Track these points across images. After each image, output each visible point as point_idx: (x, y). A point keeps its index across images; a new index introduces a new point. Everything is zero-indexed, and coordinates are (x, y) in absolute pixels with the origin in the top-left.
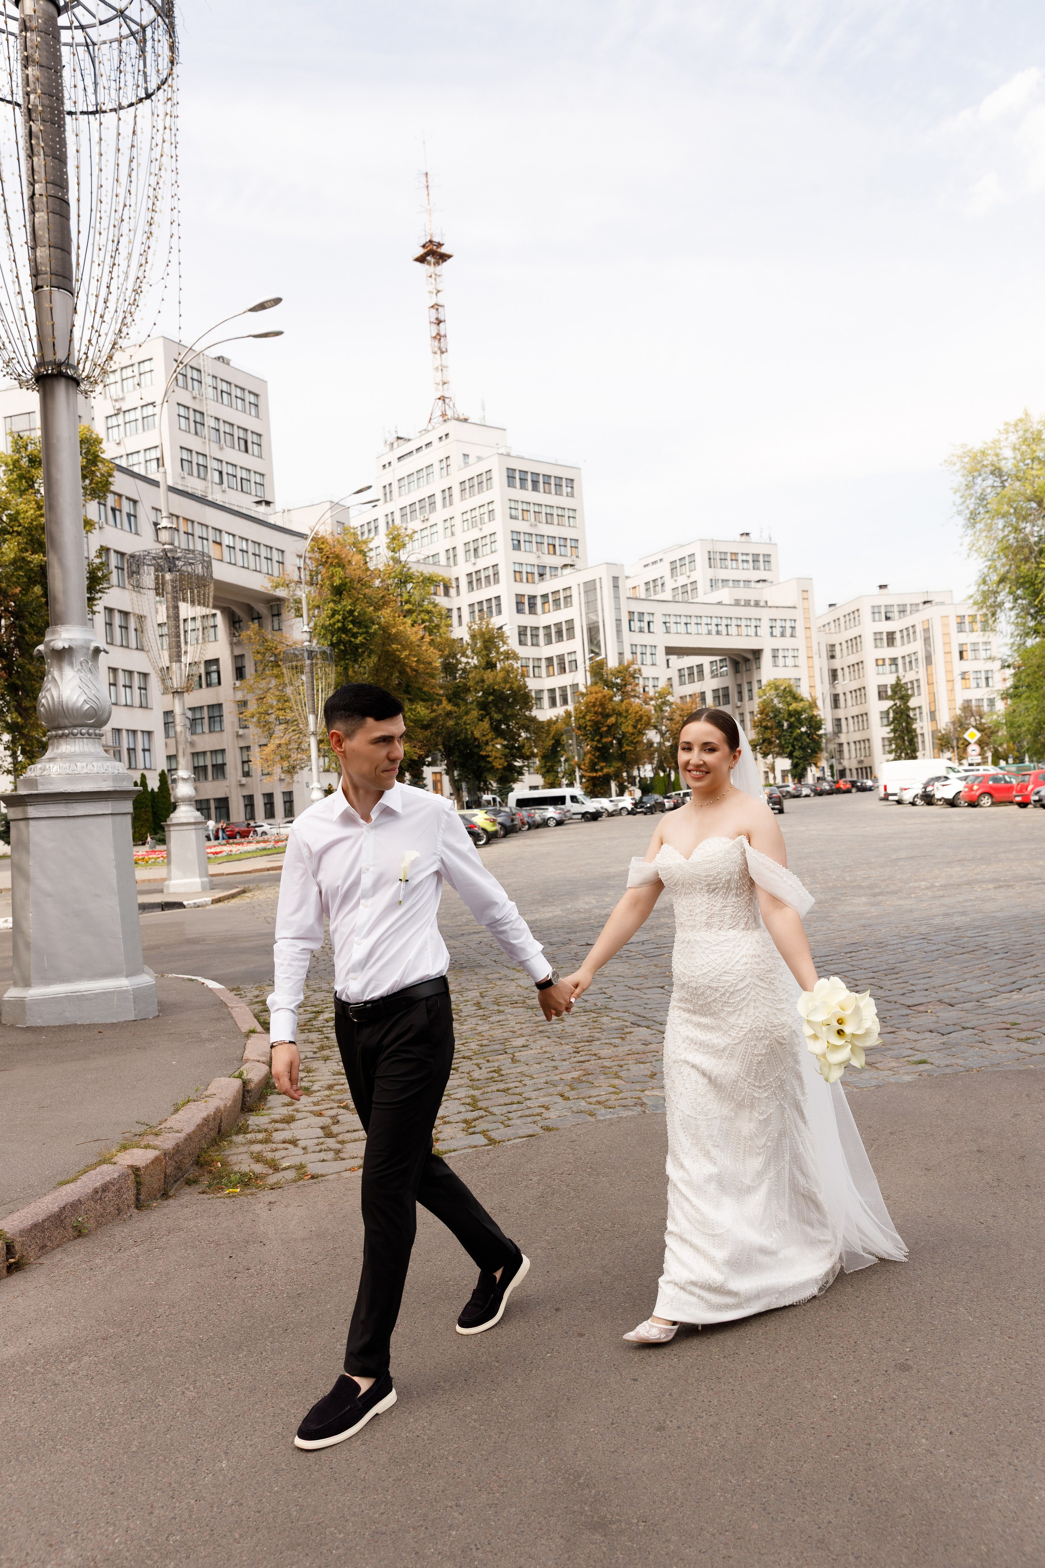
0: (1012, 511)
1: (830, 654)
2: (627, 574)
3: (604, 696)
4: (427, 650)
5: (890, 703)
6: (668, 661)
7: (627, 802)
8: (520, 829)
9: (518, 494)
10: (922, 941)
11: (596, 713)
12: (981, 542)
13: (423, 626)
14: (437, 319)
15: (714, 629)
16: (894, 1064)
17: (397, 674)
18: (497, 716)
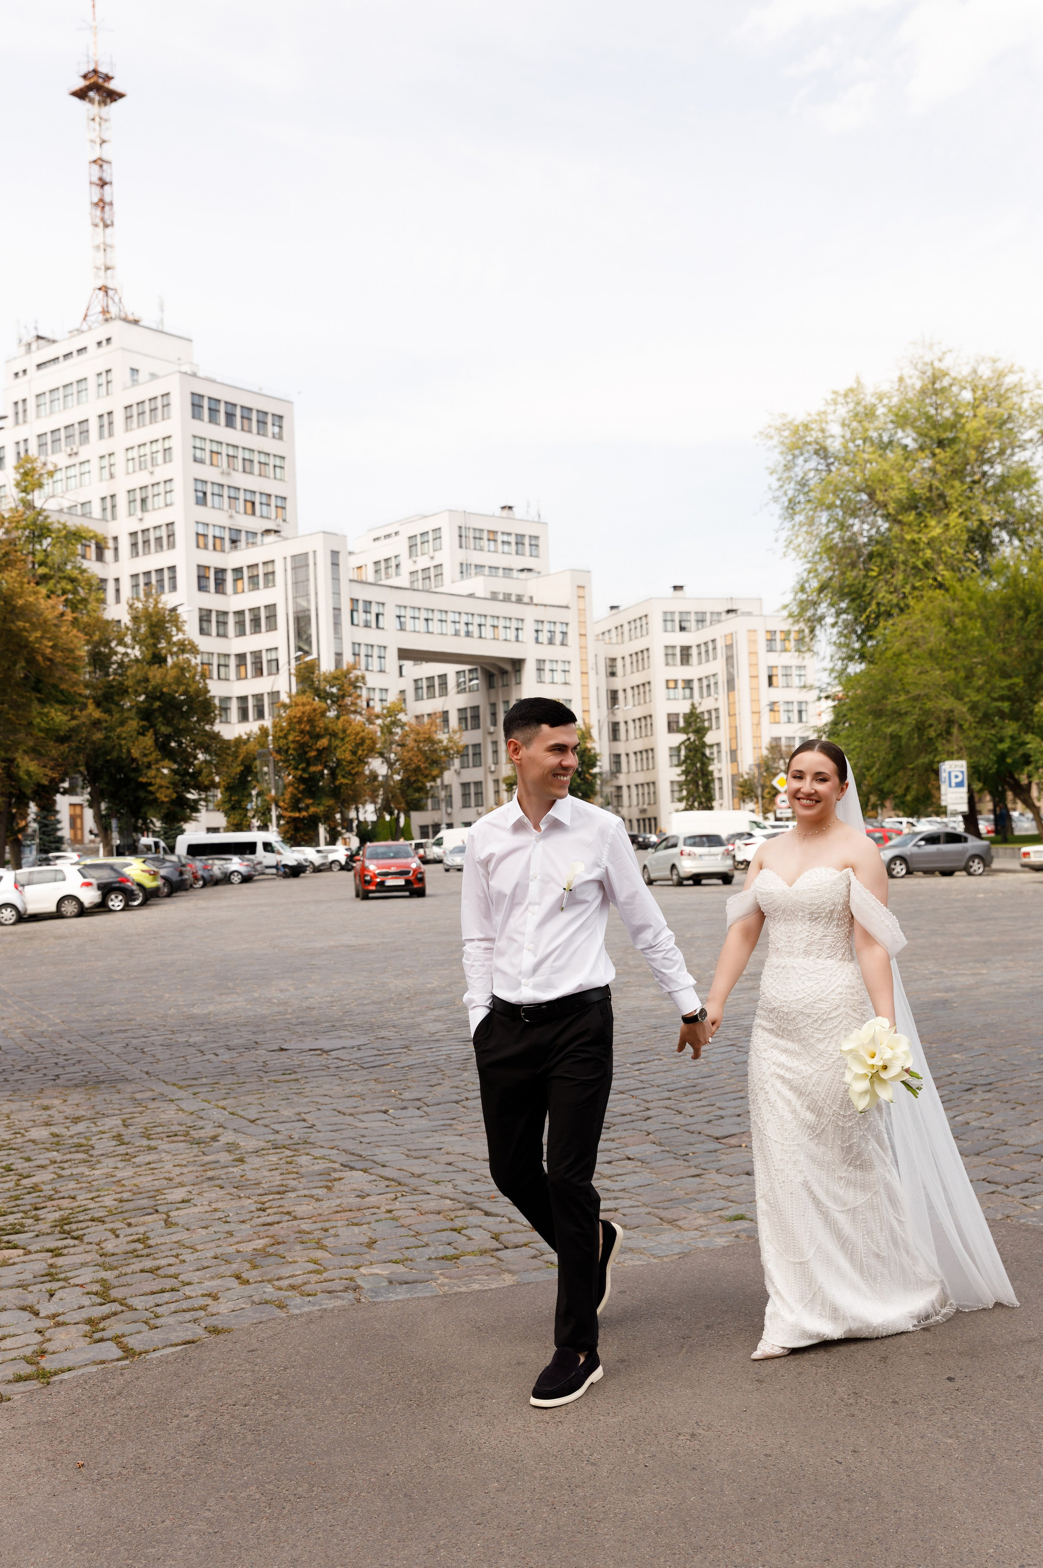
0: (838, 502)
1: (609, 670)
2: (350, 549)
3: (315, 710)
4: (67, 633)
5: (682, 737)
6: (401, 667)
7: (339, 853)
8: (191, 886)
9: (205, 428)
10: (730, 1048)
11: (302, 732)
12: (800, 539)
13: (63, 598)
14: (101, 179)
15: (463, 629)
16: (701, 1221)
17: (23, 664)
18: (165, 730)
